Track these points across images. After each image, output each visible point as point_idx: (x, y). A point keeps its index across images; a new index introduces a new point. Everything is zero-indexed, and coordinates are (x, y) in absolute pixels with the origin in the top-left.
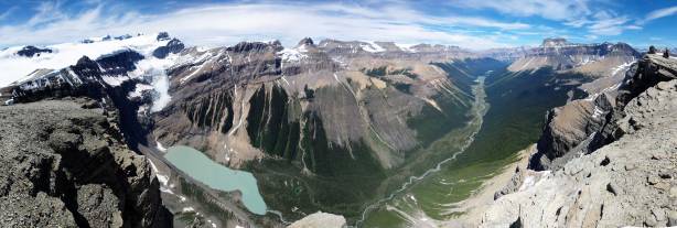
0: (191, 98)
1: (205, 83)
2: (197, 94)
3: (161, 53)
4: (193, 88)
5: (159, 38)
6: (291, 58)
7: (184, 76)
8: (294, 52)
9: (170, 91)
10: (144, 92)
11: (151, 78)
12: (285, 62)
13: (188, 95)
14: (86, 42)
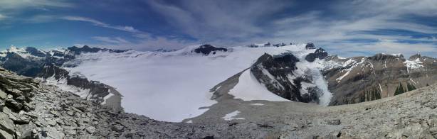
0: (350, 94)
1: (359, 82)
2: (355, 91)
3: (311, 58)
4: (351, 86)
5: (307, 47)
6: (412, 67)
7: (338, 77)
8: (412, 62)
9: (330, 88)
10: (309, 89)
11: (311, 77)
12: (410, 69)
13: (348, 92)
14: (252, 46)
